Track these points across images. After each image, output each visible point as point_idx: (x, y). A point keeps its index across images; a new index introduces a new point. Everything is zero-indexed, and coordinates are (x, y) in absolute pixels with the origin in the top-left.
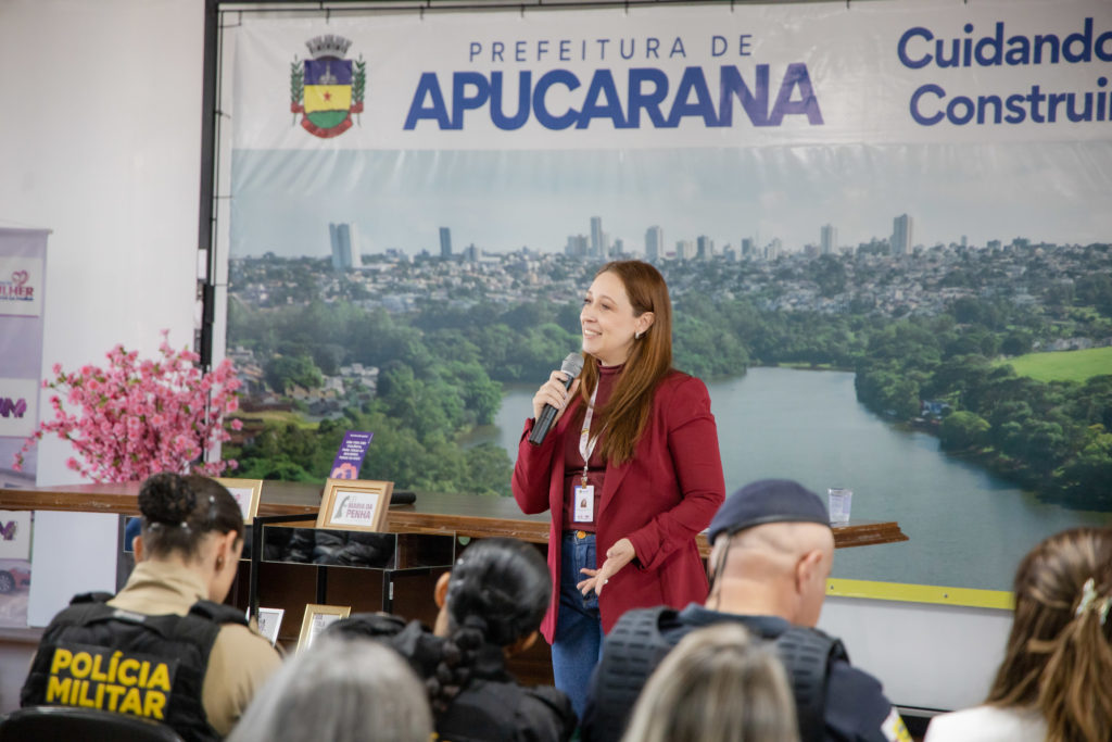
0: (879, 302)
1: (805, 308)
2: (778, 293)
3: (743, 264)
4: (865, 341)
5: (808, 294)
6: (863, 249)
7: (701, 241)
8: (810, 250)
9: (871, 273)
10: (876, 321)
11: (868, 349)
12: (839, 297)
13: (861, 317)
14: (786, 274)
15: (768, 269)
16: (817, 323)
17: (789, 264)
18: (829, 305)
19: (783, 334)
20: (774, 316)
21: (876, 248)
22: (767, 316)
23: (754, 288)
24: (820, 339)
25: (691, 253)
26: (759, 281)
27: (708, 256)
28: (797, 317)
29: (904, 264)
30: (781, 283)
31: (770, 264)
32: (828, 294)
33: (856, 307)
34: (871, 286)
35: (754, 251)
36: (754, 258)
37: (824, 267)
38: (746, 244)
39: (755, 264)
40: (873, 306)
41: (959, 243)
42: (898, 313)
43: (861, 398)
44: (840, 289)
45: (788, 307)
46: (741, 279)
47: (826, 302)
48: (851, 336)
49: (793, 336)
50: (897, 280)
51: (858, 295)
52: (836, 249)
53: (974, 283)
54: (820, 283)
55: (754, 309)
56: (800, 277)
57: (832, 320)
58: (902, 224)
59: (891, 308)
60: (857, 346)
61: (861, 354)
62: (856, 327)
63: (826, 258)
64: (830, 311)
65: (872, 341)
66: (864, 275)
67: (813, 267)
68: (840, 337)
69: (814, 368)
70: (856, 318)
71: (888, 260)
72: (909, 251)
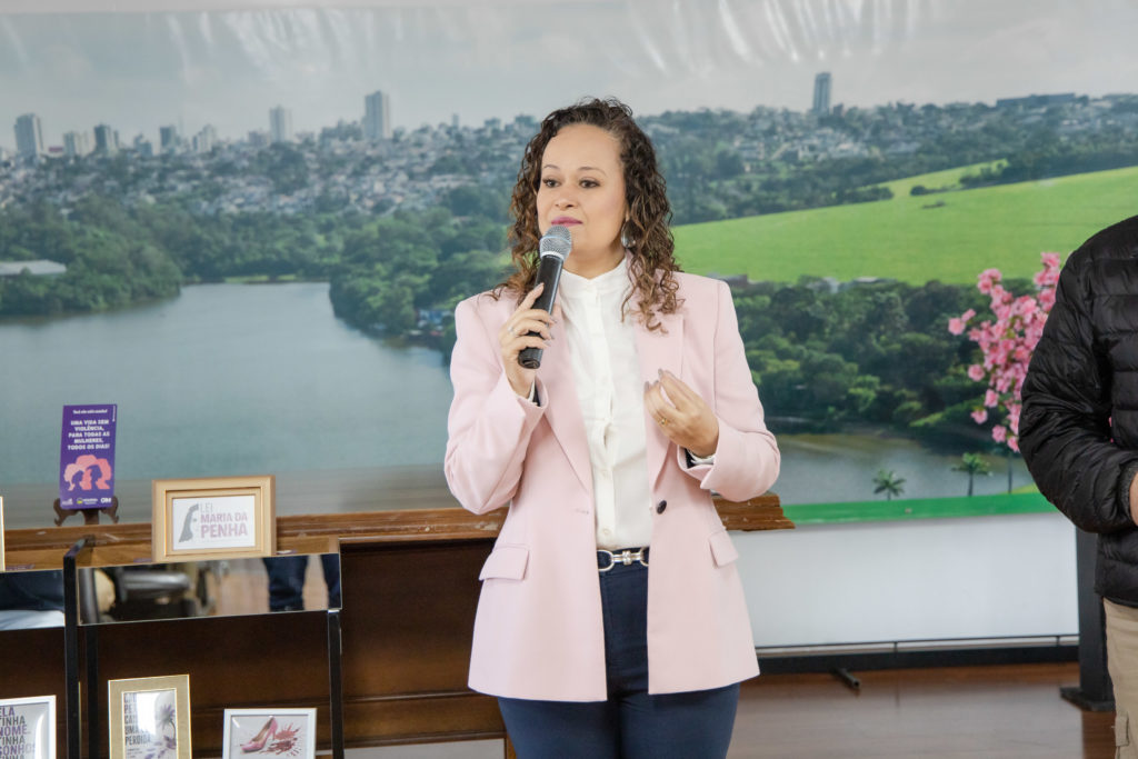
0: (354, 197)
1: (255, 209)
2: (217, 192)
3: (164, 158)
4: (339, 244)
5: (258, 191)
6: (327, 134)
7: (100, 133)
8: (256, 138)
9: (341, 163)
10: (352, 220)
11: (345, 253)
12: (302, 193)
13: (332, 216)
14: (226, 169)
15: (200, 163)
16: (274, 226)
17: (230, 156)
18: (287, 204)
19: (227, 242)
20: (215, 220)
21: (345, 132)
22: (204, 221)
23: (182, 187)
24: (280, 245)
25: (86, 147)
26: (188, 179)
27: (112, 149)
28: (245, 221)
29: (382, 150)
30: (220, 179)
31: (203, 157)
32: (286, 190)
33: (323, 204)
34: (341, 179)
35: (178, 141)
36: (179, 151)
37: (277, 159)
38: (166, 134)
39: (181, 158)
40: (346, 202)
41: (450, 123)
42: (380, 208)
43: (339, 313)
44: (301, 183)
45: (233, 209)
46: (162, 177)
47: (283, 200)
48: (320, 240)
49: (242, 244)
50: (375, 169)
51: (325, 190)
52: (292, 134)
53: (472, 169)
54: (273, 177)
55: (185, 215)
56: (245, 171)
57: (294, 222)
58: (375, 103)
59: (369, 203)
60: (329, 251)
61: (336, 260)
62: (326, 228)
63: (277, 146)
64: (290, 212)
65: (348, 243)
66: (330, 166)
67: (261, 158)
68: (306, 242)
69: (273, 281)
70: (323, 218)
71: (363, 147)
72: (388, 134)
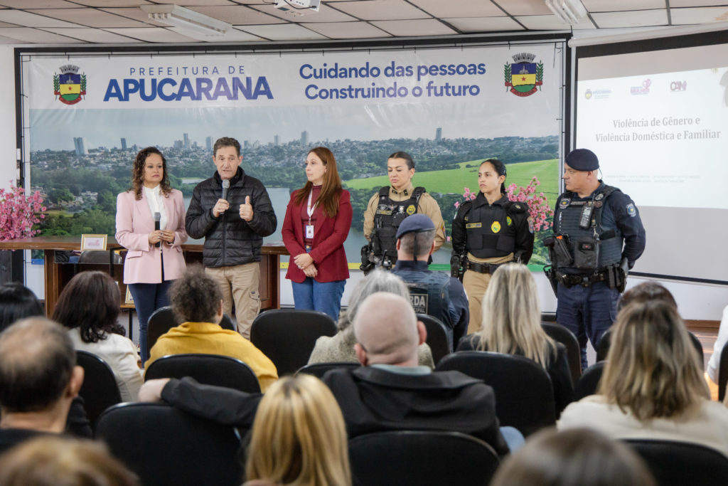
0: (297, 163)
1: (270, 166)
2: (259, 160)
3: (245, 150)
4: (293, 177)
5: (270, 160)
6: (290, 144)
8: (270, 144)
9: (294, 152)
10: (297, 170)
11: (294, 180)
12: (282, 161)
13: (291, 168)
14: (261, 153)
15: (254, 152)
16: (275, 171)
17: (263, 150)
18: (278, 164)
19: (261, 175)
20: (257, 169)
21: (295, 143)
22: (256, 169)
23: (250, 158)
24: (276, 177)
26: (252, 156)
28: (266, 169)
29: (305, 149)
30: (260, 156)
31: (255, 150)
32: (278, 160)
33: (289, 164)
34: (294, 157)
35: (249, 145)
36: (249, 148)
37: (276, 151)
39: (249, 150)
40: (295, 164)
41: (325, 141)
44: (283, 158)
45: (263, 165)
46: (244, 156)
47: (277, 163)
48: (287, 175)
49: (265, 176)
50: (304, 154)
51: (289, 160)
52: (280, 144)
54: (275, 156)
55: (249, 166)
56: (267, 154)
57: (280, 170)
58: (304, 134)
59: (302, 165)
60: (290, 179)
61: (292, 181)
62: (289, 172)
63: (276, 147)
64: (279, 166)
65: (295, 177)
66: (291, 153)
67: (272, 150)
68: (284, 176)
69: (274, 187)
70: (289, 168)
71: (300, 147)
72: (308, 144)
